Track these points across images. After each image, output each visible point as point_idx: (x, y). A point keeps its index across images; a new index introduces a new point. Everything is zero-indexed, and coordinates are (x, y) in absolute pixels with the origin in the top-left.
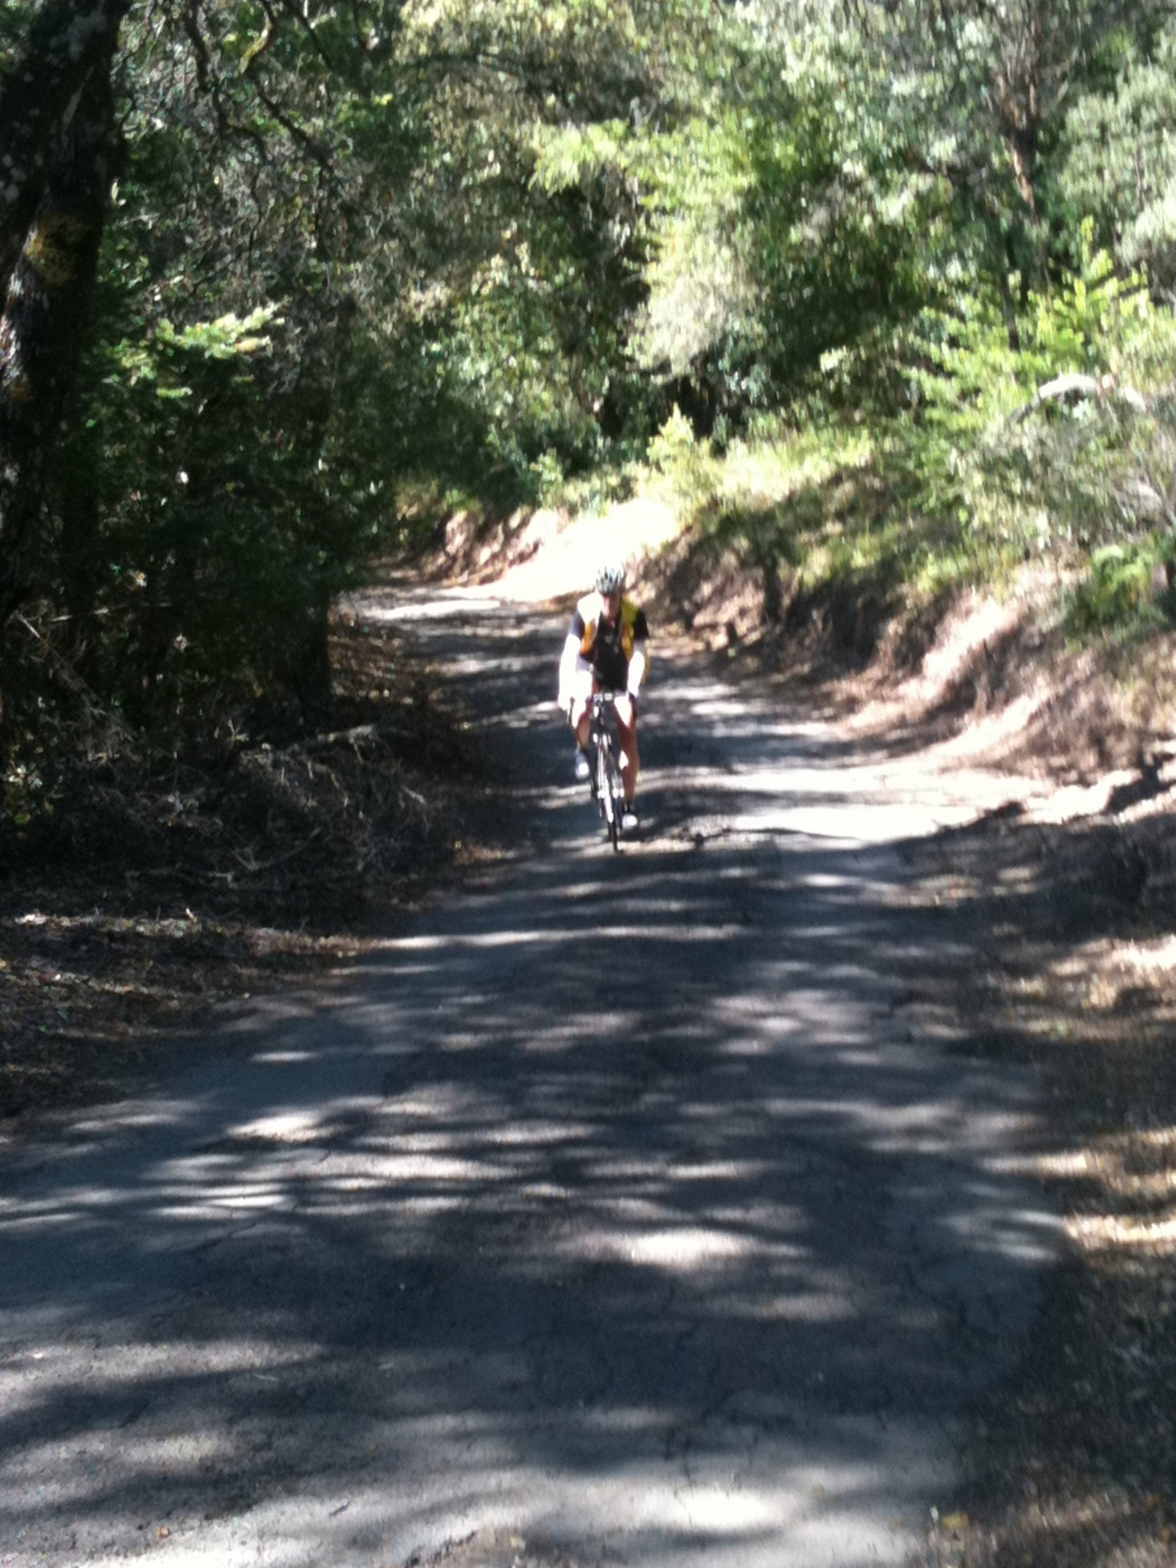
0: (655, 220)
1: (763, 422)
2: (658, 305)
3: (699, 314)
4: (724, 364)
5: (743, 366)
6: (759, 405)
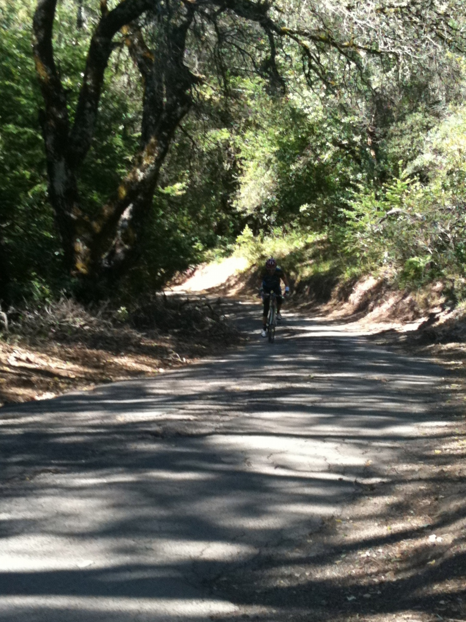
0: (243, 162)
1: (277, 231)
2: (243, 191)
3: (259, 194)
4: (263, 211)
5: (269, 212)
6: (274, 225)
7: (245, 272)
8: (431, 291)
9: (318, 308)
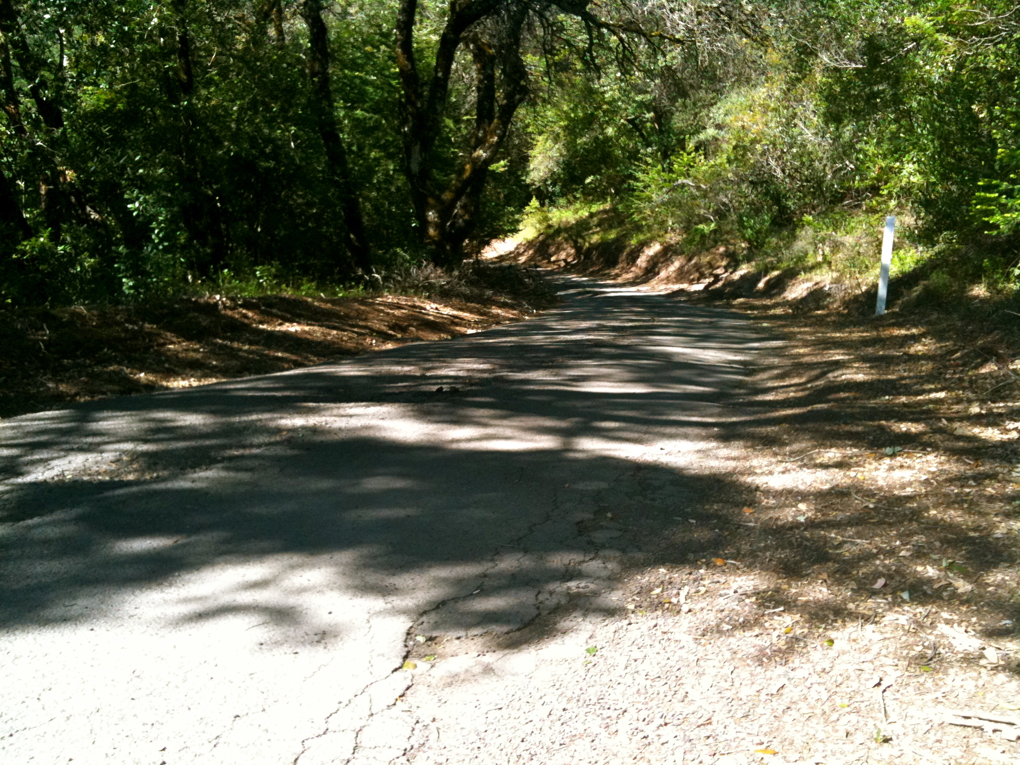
0: (533, 136)
1: (562, 201)
2: (533, 164)
3: (546, 167)
4: (549, 182)
5: (554, 184)
6: (558, 196)
7: (533, 241)
8: (715, 254)
9: (607, 272)
